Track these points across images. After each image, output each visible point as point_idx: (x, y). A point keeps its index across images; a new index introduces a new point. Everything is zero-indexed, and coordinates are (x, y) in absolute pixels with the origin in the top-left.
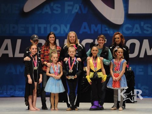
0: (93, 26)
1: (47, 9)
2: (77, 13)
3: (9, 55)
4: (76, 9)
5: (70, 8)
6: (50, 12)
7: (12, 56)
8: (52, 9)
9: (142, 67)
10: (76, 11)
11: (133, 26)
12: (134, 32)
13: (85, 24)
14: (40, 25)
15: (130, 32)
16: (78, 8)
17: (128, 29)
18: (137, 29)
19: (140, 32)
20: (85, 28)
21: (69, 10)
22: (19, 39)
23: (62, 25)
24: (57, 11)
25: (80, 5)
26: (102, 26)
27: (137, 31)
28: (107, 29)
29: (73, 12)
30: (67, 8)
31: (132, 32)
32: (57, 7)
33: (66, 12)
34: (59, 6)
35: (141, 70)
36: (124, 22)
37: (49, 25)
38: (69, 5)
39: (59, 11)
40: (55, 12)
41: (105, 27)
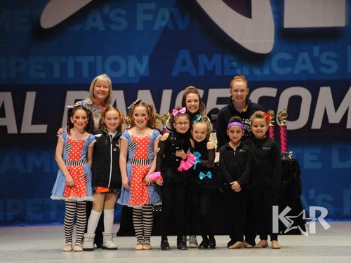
0: (203, 59)
1: (94, 20)
2: (166, 28)
3: (8, 128)
4: (163, 19)
5: (149, 17)
6: (102, 28)
7: (15, 131)
8: (107, 21)
9: (318, 150)
10: (164, 24)
11: (296, 57)
12: (297, 71)
13: (184, 54)
14: (79, 59)
15: (288, 70)
16: (167, 16)
17: (283, 64)
18: (304, 64)
19: (312, 71)
20: (184, 63)
21: (146, 22)
22: (31, 90)
23: (130, 57)
24: (118, 24)
25: (172, 9)
26: (222, 57)
27: (305, 68)
28: (235, 64)
29: (156, 27)
30: (141, 18)
31: (292, 71)
32: (118, 15)
33: (140, 27)
34: (123, 12)
35: (315, 158)
36: (274, 48)
37: (99, 59)
38: (146, 12)
39: (124, 24)
40: (114, 27)
41: (231, 61)
